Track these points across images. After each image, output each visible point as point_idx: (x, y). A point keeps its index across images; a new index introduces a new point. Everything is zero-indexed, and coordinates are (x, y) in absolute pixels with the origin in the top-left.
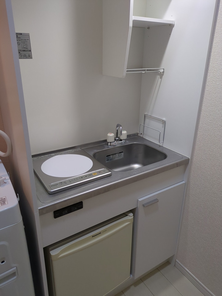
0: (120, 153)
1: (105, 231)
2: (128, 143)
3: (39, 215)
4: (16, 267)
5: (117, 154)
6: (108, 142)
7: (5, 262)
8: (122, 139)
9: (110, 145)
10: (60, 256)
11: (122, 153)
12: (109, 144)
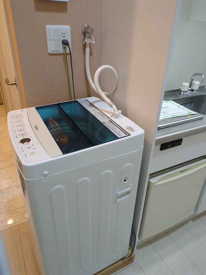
0: (191, 103)
1: (189, 169)
2: (199, 94)
3: (155, 144)
4: (131, 187)
5: (188, 104)
6: (182, 91)
7: (127, 181)
8: (194, 89)
9: (183, 95)
10: (157, 184)
11: (192, 103)
12: (182, 93)
